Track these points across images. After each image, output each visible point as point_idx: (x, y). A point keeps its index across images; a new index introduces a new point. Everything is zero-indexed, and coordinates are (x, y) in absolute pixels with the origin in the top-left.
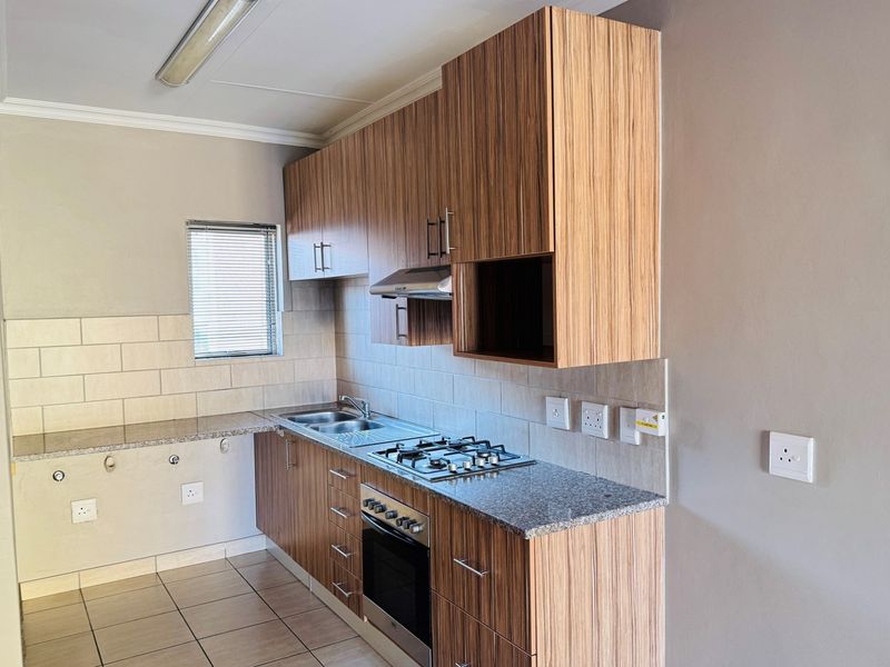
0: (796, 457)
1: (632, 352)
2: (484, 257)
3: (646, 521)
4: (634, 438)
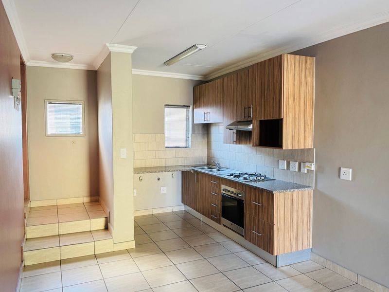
0: (347, 174)
1: (305, 146)
2: (263, 119)
3: (308, 193)
4: (305, 171)
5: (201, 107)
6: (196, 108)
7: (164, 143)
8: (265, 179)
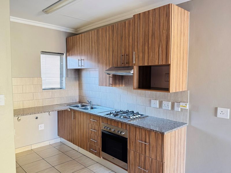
4: (179, 110)
5: (75, 54)
6: (69, 55)
7: (41, 85)
8: (142, 117)
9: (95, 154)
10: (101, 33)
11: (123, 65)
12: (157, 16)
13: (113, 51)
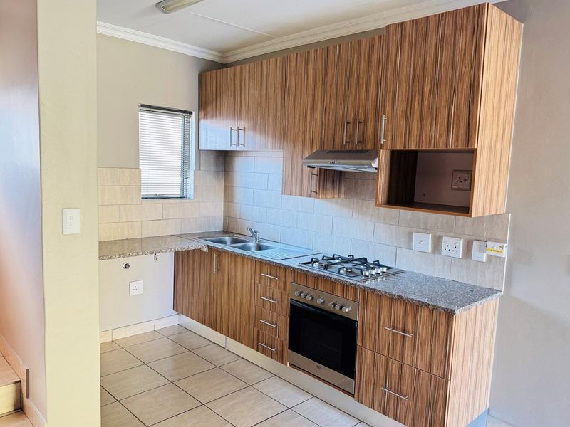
1: (496, 209)
4: (483, 258)
5: (221, 115)
6: (205, 117)
7: (139, 187)
8: (391, 273)
9: (272, 355)
10: (293, 64)
11: (348, 147)
12: (448, 31)
13: (324, 111)
